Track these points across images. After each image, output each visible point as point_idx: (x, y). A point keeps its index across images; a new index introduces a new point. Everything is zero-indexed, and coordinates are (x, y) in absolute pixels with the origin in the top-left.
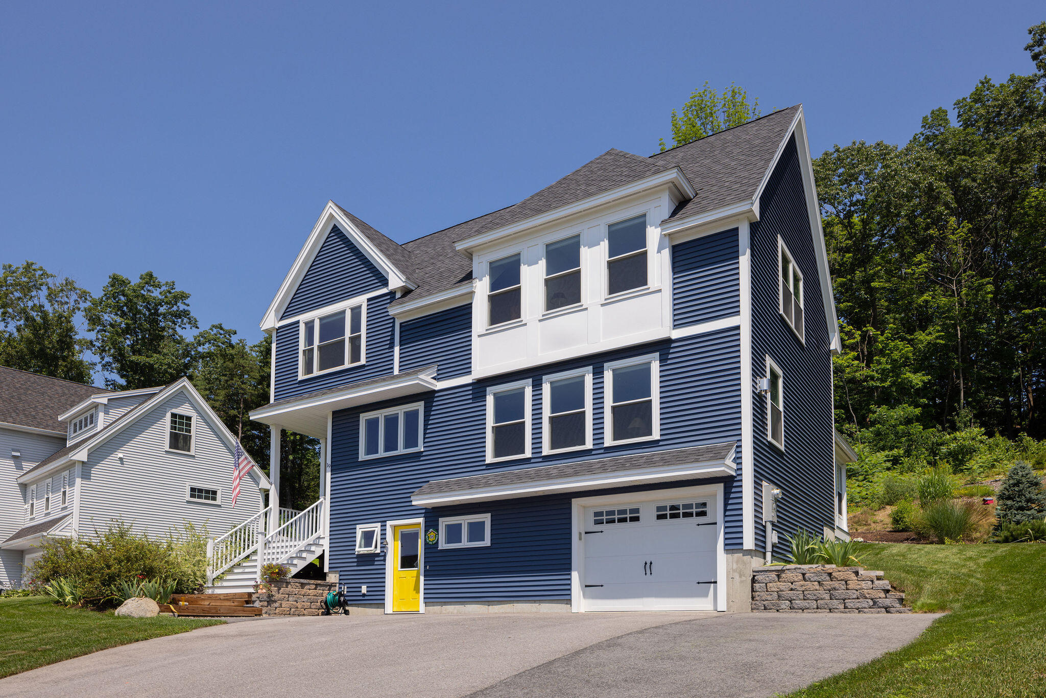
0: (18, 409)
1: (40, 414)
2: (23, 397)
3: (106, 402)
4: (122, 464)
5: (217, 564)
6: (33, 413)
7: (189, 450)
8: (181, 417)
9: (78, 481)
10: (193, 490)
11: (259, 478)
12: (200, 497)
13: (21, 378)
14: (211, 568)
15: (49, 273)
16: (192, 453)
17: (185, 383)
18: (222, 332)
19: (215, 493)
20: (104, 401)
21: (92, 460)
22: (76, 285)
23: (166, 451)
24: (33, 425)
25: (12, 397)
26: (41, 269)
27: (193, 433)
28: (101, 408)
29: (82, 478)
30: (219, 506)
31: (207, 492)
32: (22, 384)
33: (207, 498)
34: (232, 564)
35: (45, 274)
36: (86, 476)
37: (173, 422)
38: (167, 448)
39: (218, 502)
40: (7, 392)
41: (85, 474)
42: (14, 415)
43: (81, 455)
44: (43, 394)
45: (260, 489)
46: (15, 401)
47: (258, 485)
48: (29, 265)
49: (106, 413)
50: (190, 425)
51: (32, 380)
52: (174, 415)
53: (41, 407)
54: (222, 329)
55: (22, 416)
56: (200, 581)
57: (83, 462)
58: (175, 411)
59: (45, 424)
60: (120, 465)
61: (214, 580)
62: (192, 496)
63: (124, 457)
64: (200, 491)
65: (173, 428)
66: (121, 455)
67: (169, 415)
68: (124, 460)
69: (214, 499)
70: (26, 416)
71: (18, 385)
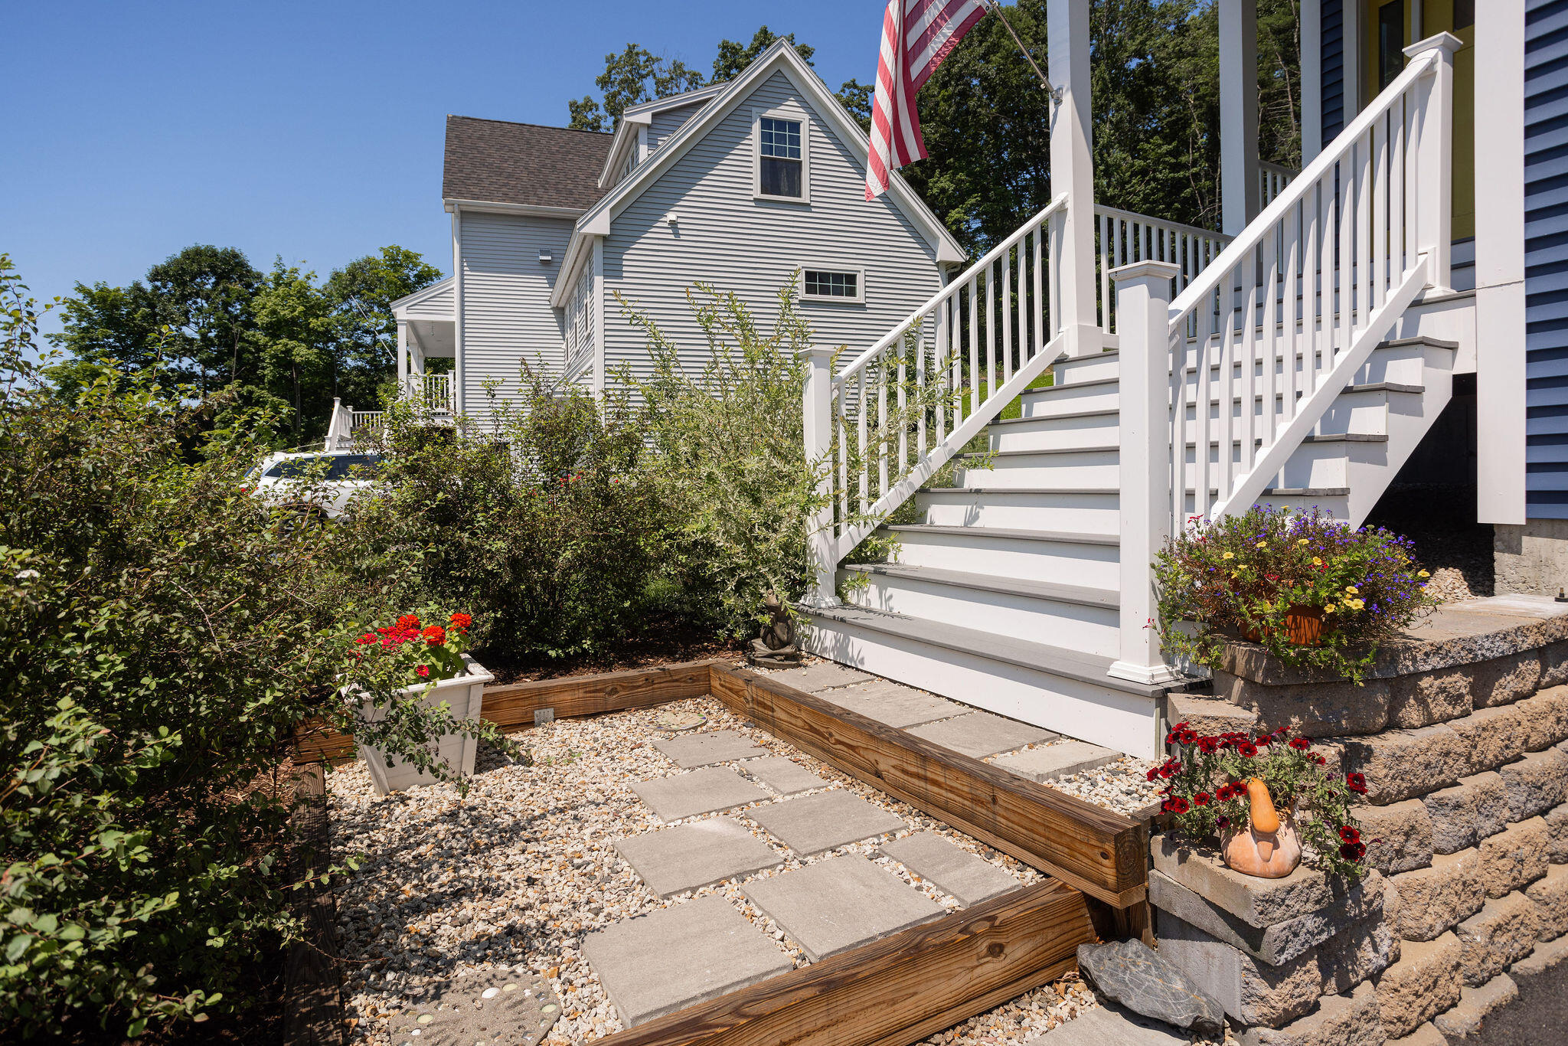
0: (548, 183)
1: (580, 187)
2: (559, 166)
3: (649, 121)
4: (677, 234)
5: (853, 489)
6: (570, 187)
7: (799, 195)
8: (781, 124)
9: (598, 280)
10: (810, 276)
11: (935, 238)
12: (825, 291)
13: (560, 138)
14: (827, 514)
15: (654, 57)
16: (805, 198)
17: (783, 50)
18: (856, 91)
19: (851, 279)
20: (646, 118)
21: (620, 233)
22: (686, 69)
23: (755, 200)
24: (566, 205)
25: (544, 166)
26: (645, 53)
27: (804, 157)
28: (643, 135)
29: (605, 277)
30: (861, 307)
31: (838, 277)
32: (561, 147)
33: (838, 292)
34: (917, 477)
35: (650, 60)
36: (613, 270)
37: (765, 137)
38: (757, 194)
39: (859, 298)
40: (537, 160)
41: (611, 261)
42: (540, 192)
43: (599, 223)
44: (589, 158)
45: (937, 264)
46: (547, 171)
47: (932, 253)
48: (631, 48)
49: (652, 144)
50: (796, 141)
51: (577, 139)
52: (766, 123)
53: (583, 177)
54: (855, 86)
55: (552, 193)
56: (776, 595)
57: (605, 238)
58: (771, 113)
59: (585, 201)
60: (672, 237)
61: (841, 565)
62: (810, 289)
63: (679, 220)
64: (824, 276)
65: (765, 149)
66: (671, 216)
67: (756, 127)
68: (679, 226)
69: (852, 292)
70: (558, 191)
71: (554, 149)
